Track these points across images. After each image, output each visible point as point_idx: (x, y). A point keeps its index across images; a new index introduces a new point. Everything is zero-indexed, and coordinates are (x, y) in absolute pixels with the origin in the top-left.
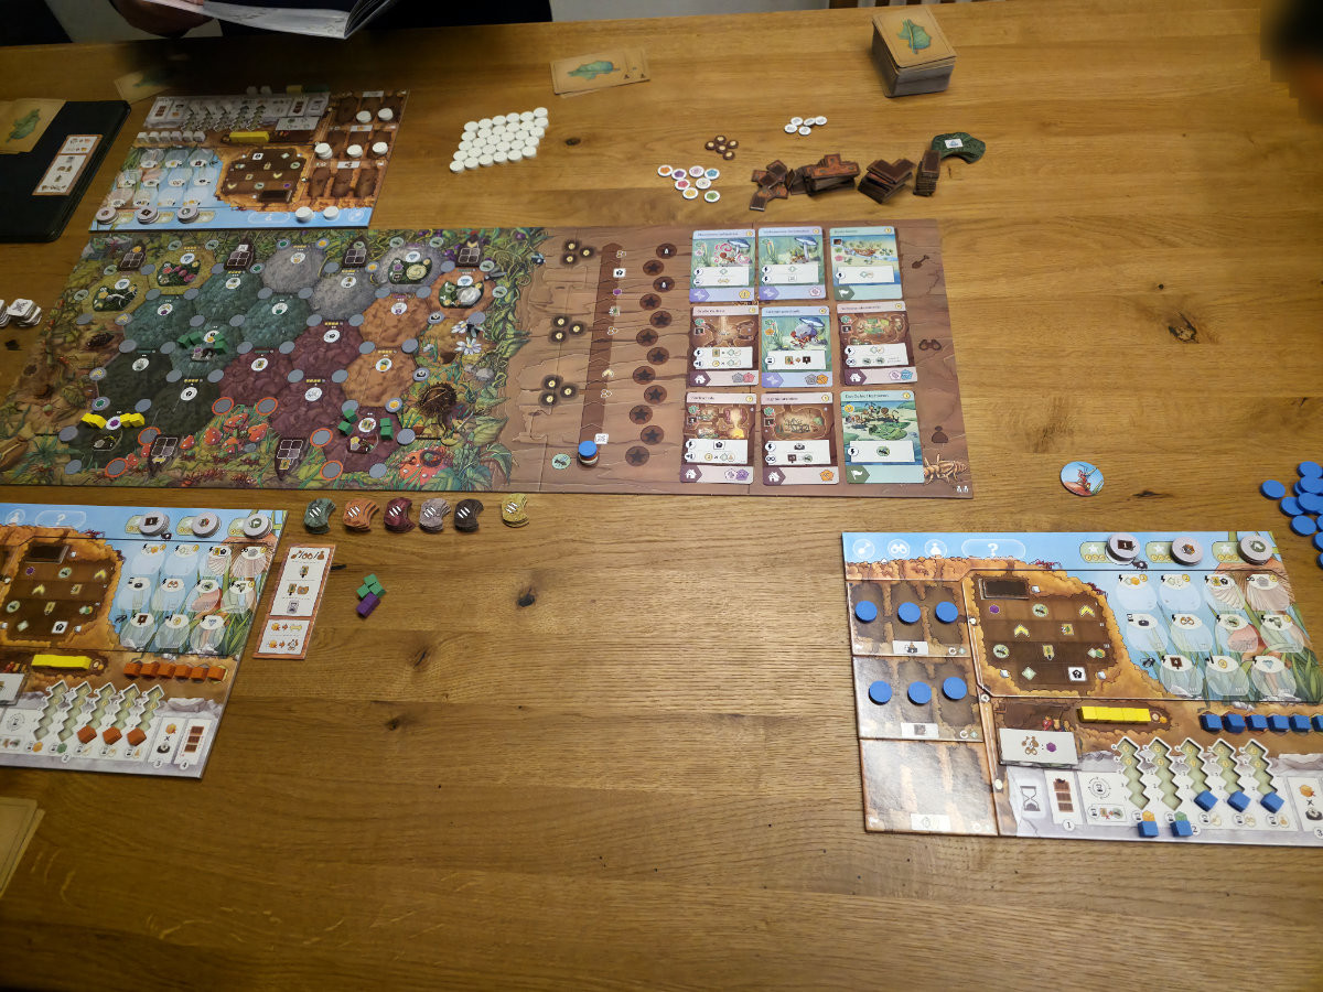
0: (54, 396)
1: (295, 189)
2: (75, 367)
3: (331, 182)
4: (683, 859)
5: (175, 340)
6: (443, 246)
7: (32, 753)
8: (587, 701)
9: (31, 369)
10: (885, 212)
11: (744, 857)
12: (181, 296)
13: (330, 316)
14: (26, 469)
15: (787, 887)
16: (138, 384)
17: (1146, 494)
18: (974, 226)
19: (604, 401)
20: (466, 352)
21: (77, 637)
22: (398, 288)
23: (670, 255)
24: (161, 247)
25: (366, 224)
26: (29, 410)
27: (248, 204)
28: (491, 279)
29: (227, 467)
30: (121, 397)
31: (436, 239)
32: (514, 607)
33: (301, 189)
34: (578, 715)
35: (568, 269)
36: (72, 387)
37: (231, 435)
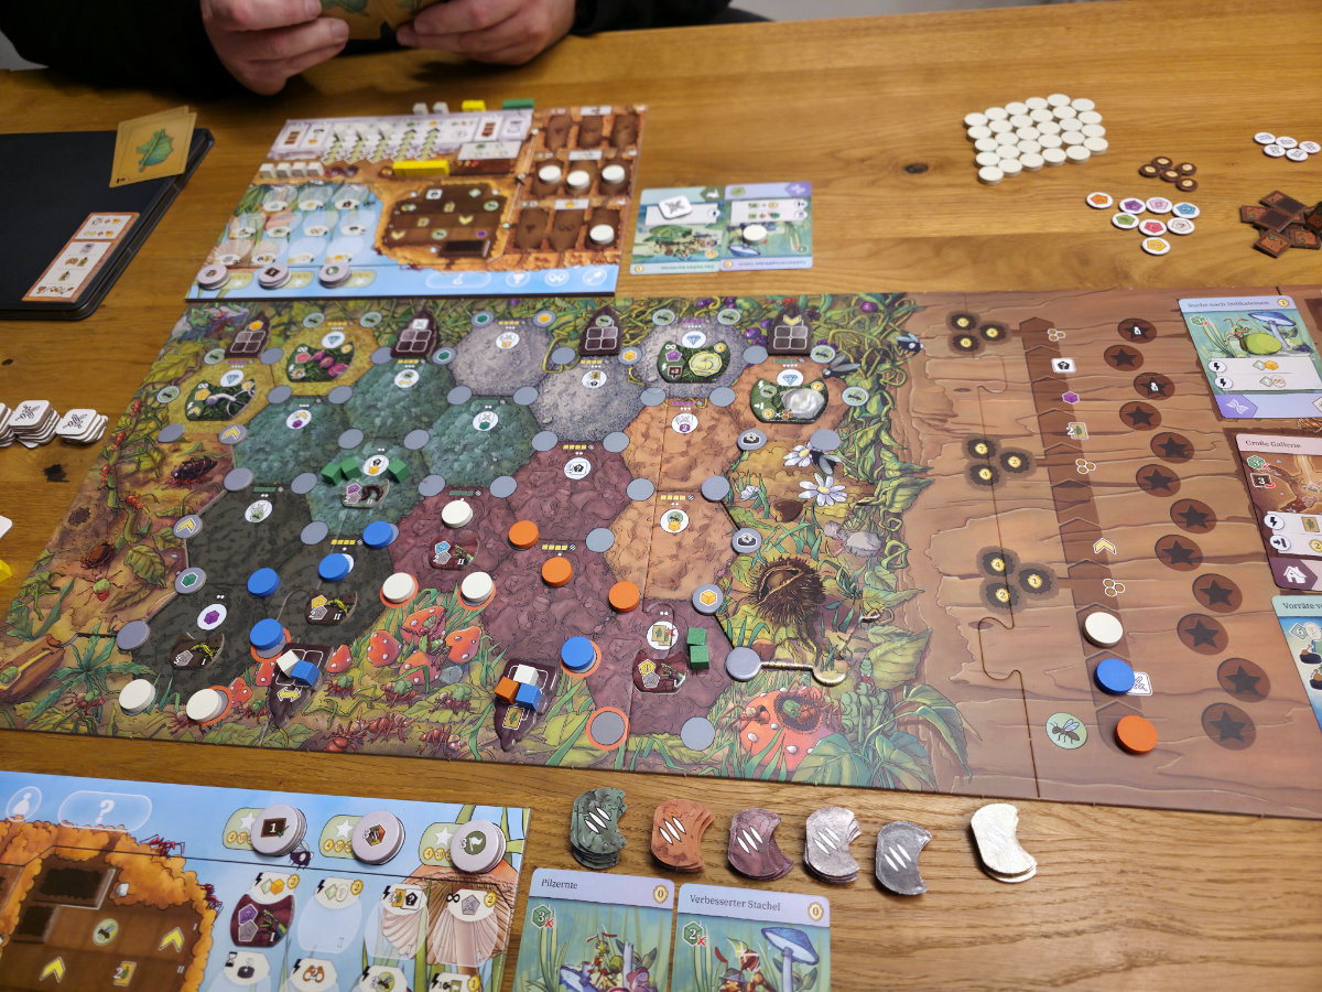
0: (113, 564)
1: (494, 239)
2: (151, 512)
3: (548, 228)
5: (316, 471)
6: (741, 323)
9: (82, 515)
12: (324, 399)
13: (570, 435)
16: (254, 547)
20: (820, 499)
22: (677, 389)
23: (1145, 337)
24: (291, 322)
25: (611, 288)
26: (71, 587)
27: (424, 261)
28: (835, 374)
29: (412, 713)
30: (225, 568)
31: (727, 311)
33: (503, 240)
35: (968, 360)
36: (144, 549)
37: (416, 648)
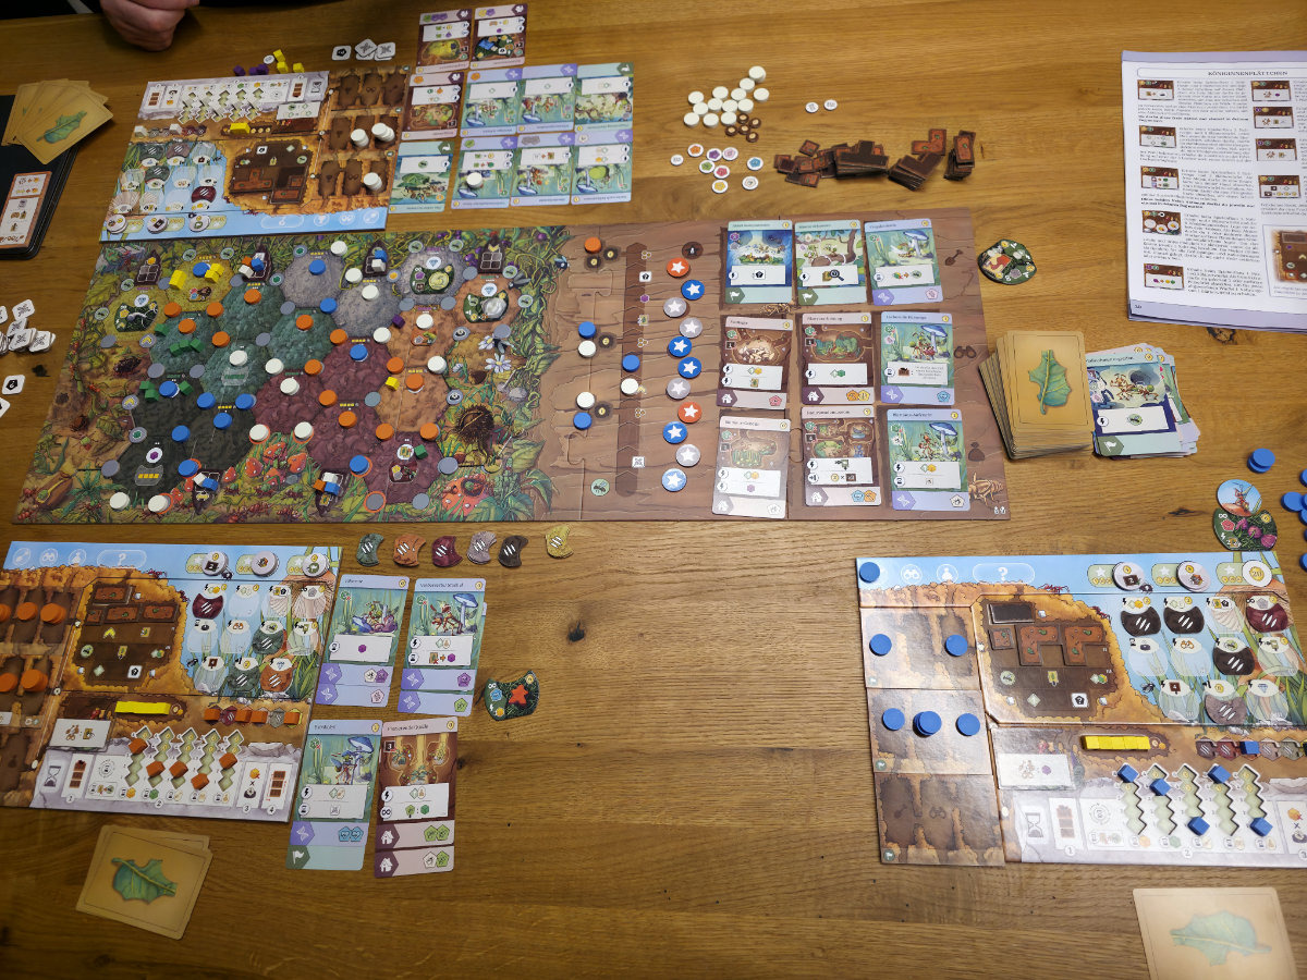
0: (90, 428)
1: (305, 188)
2: (106, 394)
3: (341, 177)
4: (742, 891)
5: (203, 364)
6: (463, 250)
7: (126, 799)
8: (641, 737)
9: (63, 398)
10: (916, 200)
11: (800, 888)
12: (203, 313)
13: (356, 333)
14: (73, 507)
15: (839, 916)
16: (172, 413)
17: (1181, 512)
18: (1008, 215)
19: (638, 421)
20: (496, 370)
21: (152, 682)
22: (422, 298)
23: (696, 255)
24: (175, 257)
25: (383, 226)
26: (67, 443)
27: (259, 207)
28: (516, 286)
29: (272, 501)
30: (158, 426)
31: (454, 242)
32: (565, 642)
33: (312, 188)
34: (633, 751)
35: (594, 275)
36: (106, 418)
37: (272, 466)
